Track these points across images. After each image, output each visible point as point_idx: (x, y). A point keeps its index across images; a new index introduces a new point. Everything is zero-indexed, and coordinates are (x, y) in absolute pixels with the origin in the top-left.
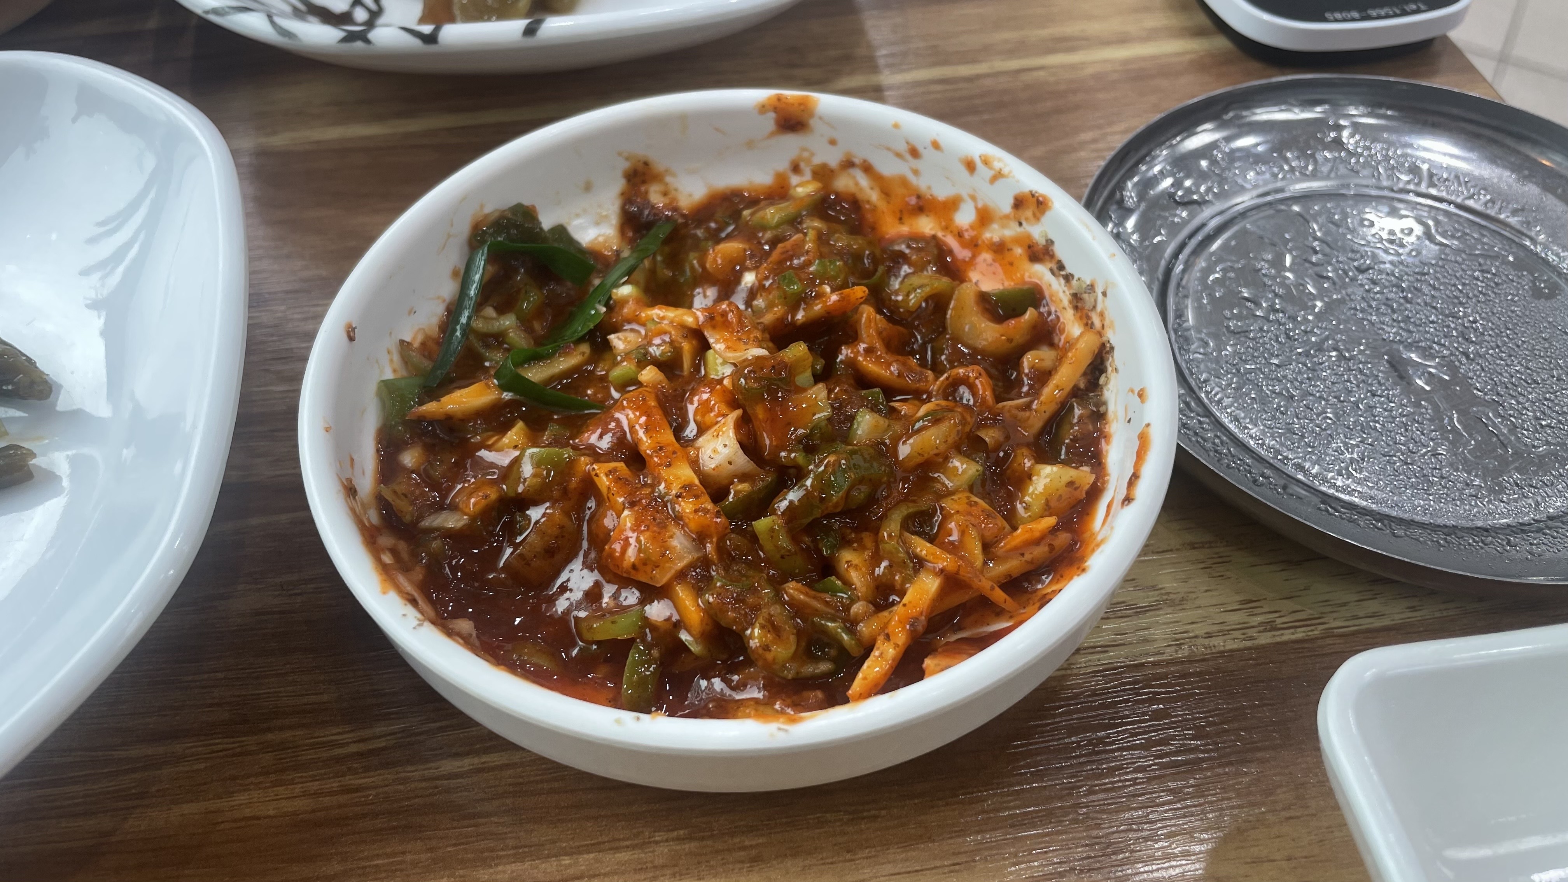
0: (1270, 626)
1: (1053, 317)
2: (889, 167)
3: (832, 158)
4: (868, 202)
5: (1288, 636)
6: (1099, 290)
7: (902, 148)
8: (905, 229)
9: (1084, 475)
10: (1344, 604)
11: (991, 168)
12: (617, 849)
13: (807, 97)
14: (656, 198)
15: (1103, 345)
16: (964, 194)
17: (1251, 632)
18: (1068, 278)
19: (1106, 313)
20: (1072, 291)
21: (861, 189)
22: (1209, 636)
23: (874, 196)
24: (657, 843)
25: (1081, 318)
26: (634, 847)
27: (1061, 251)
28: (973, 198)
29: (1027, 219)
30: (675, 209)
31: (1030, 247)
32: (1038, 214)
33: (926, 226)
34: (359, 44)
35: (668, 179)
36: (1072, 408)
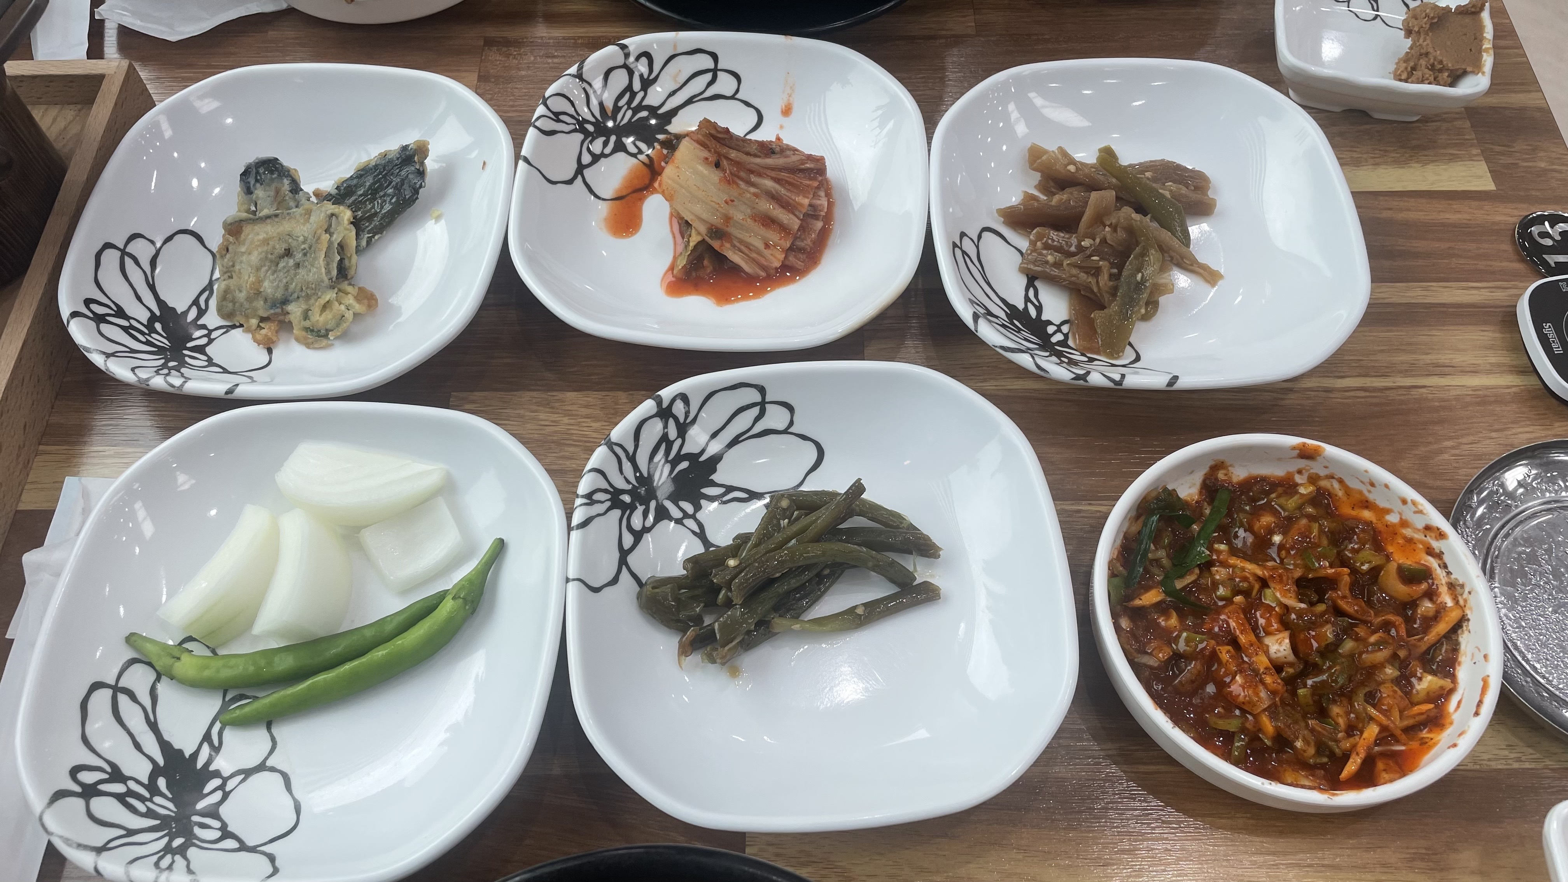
0: (1518, 760)
1: (1434, 587)
2: (1353, 484)
3: (1322, 473)
4: (1336, 495)
5: (1527, 765)
6: (1467, 590)
7: (1366, 480)
8: (1354, 513)
9: (1447, 683)
10: (1555, 754)
11: (1416, 507)
12: (1221, 818)
13: (1319, 446)
14: (1221, 475)
15: (1463, 615)
16: (1395, 510)
17: (1510, 762)
18: (1449, 573)
19: (1468, 602)
20: (1449, 580)
21: (1333, 488)
22: (1489, 760)
23: (1340, 494)
24: (1238, 817)
25: (1452, 594)
26: (1228, 818)
27: (1447, 558)
28: (1400, 514)
29: (1430, 536)
30: (1230, 482)
31: (1428, 548)
32: (1438, 537)
33: (1367, 514)
34: (1081, 382)
35: (1230, 468)
36: (1442, 644)
